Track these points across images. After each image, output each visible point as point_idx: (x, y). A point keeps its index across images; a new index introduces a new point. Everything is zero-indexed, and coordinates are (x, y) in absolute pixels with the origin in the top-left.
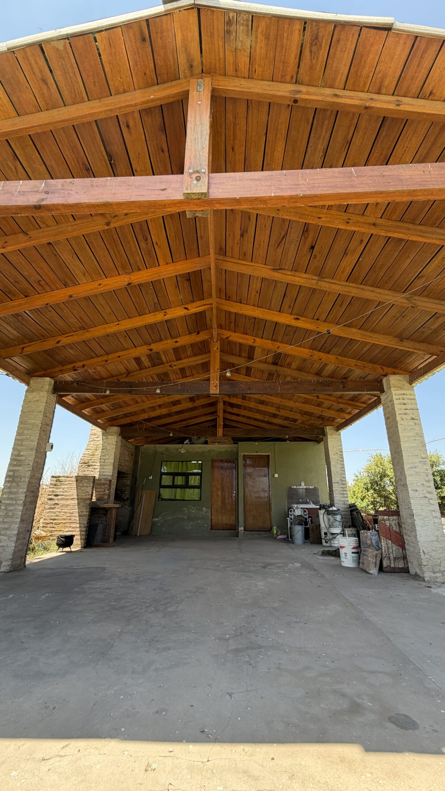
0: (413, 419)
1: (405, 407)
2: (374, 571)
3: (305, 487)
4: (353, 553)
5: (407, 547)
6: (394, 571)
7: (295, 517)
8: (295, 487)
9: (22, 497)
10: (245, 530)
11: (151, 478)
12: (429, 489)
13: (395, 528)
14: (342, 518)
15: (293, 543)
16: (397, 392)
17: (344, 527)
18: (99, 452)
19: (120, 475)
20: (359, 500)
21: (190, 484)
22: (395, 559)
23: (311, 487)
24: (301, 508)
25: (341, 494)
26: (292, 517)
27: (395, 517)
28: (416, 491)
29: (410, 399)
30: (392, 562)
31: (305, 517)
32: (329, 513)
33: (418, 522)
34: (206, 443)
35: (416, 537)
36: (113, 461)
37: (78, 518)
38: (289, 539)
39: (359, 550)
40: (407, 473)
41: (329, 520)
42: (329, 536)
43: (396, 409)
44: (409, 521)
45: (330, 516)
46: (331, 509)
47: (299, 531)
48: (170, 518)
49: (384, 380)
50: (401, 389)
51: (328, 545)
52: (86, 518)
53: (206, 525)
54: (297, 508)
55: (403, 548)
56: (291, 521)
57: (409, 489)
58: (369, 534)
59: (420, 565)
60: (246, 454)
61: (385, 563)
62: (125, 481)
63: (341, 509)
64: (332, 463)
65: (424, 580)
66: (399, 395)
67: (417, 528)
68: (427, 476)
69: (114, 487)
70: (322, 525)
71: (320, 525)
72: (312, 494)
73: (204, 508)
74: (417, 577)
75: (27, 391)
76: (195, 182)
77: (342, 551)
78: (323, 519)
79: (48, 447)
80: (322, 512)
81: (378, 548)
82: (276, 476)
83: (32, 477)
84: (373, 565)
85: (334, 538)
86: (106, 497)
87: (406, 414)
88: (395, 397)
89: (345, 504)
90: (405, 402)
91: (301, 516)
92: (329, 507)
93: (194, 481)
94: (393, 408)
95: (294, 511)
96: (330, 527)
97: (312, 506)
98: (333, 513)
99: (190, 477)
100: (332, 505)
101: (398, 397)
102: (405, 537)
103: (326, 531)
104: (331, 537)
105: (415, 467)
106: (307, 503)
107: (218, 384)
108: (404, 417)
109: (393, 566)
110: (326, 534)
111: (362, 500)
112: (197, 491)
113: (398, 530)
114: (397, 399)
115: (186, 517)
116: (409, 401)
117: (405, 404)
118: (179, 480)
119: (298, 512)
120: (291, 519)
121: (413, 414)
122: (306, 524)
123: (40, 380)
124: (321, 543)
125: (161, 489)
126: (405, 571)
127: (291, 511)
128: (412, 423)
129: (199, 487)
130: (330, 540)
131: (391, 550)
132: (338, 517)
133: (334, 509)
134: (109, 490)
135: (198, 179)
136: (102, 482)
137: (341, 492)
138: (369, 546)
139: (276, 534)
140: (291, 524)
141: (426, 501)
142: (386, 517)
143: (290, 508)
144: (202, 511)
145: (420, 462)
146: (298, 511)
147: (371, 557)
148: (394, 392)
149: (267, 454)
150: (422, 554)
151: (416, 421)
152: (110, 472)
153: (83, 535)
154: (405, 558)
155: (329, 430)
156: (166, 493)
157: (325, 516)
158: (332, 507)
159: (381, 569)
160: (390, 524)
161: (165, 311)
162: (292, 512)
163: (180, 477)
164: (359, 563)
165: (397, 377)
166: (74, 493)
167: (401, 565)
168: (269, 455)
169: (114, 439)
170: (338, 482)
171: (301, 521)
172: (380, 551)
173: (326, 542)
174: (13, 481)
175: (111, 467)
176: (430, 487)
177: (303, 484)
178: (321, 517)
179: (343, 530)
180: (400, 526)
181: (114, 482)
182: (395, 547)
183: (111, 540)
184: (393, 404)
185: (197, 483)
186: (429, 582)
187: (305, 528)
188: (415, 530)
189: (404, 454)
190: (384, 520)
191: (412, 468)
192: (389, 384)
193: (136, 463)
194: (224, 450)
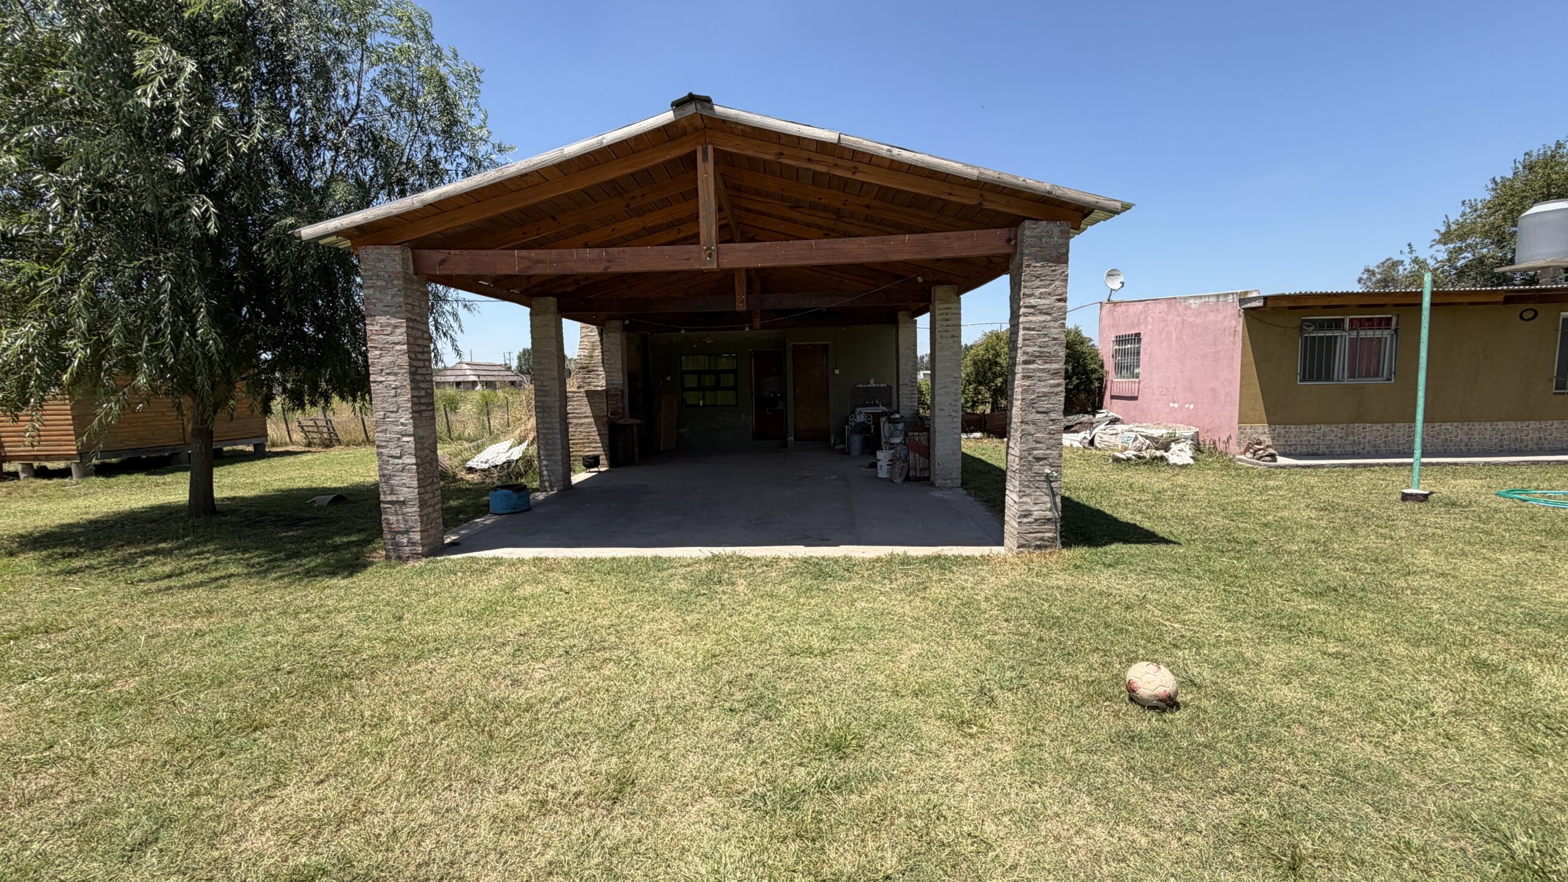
0: (953, 336)
1: (947, 323)
2: (898, 480)
3: (874, 386)
4: (888, 465)
5: (931, 459)
6: (917, 479)
7: (856, 424)
8: (861, 386)
10: (796, 439)
11: (669, 378)
12: (954, 408)
13: (925, 443)
15: (848, 455)
16: (942, 306)
18: (598, 352)
19: (631, 377)
21: (722, 385)
22: (921, 470)
23: (880, 385)
24: (866, 413)
25: (908, 398)
26: (853, 424)
27: (924, 433)
28: (943, 410)
29: (955, 313)
30: (917, 472)
31: (867, 422)
32: (892, 421)
33: (939, 438)
35: (935, 450)
36: (620, 366)
37: (598, 438)
38: (845, 451)
39: (892, 463)
40: (936, 393)
41: (891, 428)
43: (936, 326)
44: (934, 438)
45: (892, 425)
46: (894, 416)
47: (856, 441)
48: (700, 428)
49: (932, 290)
50: (947, 302)
52: (607, 437)
53: (746, 435)
54: (861, 413)
55: (928, 460)
56: (851, 429)
57: (936, 409)
59: (935, 474)
60: (796, 343)
61: (911, 474)
63: (905, 416)
64: (901, 361)
65: (934, 486)
66: (946, 309)
67: (937, 444)
68: (955, 395)
69: (626, 397)
70: (883, 434)
71: (880, 434)
72: (881, 394)
73: (743, 415)
74: (932, 484)
75: (531, 314)
76: (708, 259)
77: (879, 464)
78: (885, 428)
79: (566, 374)
80: (883, 419)
81: (906, 461)
82: (837, 372)
84: (900, 477)
86: (620, 411)
87: (946, 331)
88: (937, 313)
89: (910, 411)
90: (949, 317)
91: (863, 422)
92: (893, 414)
93: (728, 380)
95: (856, 417)
96: (890, 436)
98: (895, 422)
99: (721, 375)
102: (930, 451)
103: (886, 441)
104: (890, 447)
105: (945, 387)
106: (875, 405)
107: (745, 301)
108: (945, 334)
109: (917, 475)
110: (885, 443)
112: (731, 393)
113: (927, 445)
114: (942, 314)
115: (720, 427)
116: (954, 316)
117: (949, 320)
118: (709, 381)
119: (860, 419)
120: (851, 427)
121: (955, 330)
122: (867, 431)
123: (542, 300)
125: (684, 393)
126: (928, 479)
127: (852, 417)
128: (951, 341)
129: (735, 388)
131: (917, 462)
132: (901, 426)
133: (897, 416)
134: (622, 402)
135: (710, 256)
136: (612, 392)
137: (910, 396)
138: (898, 459)
139: (833, 443)
140: (850, 433)
141: (950, 419)
142: (915, 434)
143: (852, 413)
144: (741, 418)
145: (952, 382)
146: (861, 415)
147: (899, 470)
148: (937, 307)
149: (826, 343)
150: (936, 465)
151: (955, 339)
152: (619, 379)
153: (607, 453)
154: (928, 468)
156: (692, 398)
157: (888, 424)
158: (895, 413)
159: (907, 479)
160: (919, 440)
162: (854, 419)
163: (707, 376)
164: (890, 473)
165: (945, 287)
166: (588, 410)
167: (926, 475)
168: (828, 344)
169: (616, 338)
170: (906, 384)
171: (862, 428)
172: (908, 464)
174: (544, 412)
175: (620, 374)
176: (956, 406)
177: (872, 381)
178: (883, 425)
180: (929, 440)
181: (626, 391)
182: (922, 459)
183: (637, 458)
184: (939, 320)
185: (731, 384)
186: (937, 487)
187: (864, 437)
188: (935, 445)
189: (937, 374)
190: (914, 436)
191: (942, 388)
192: (939, 295)
193: (645, 358)
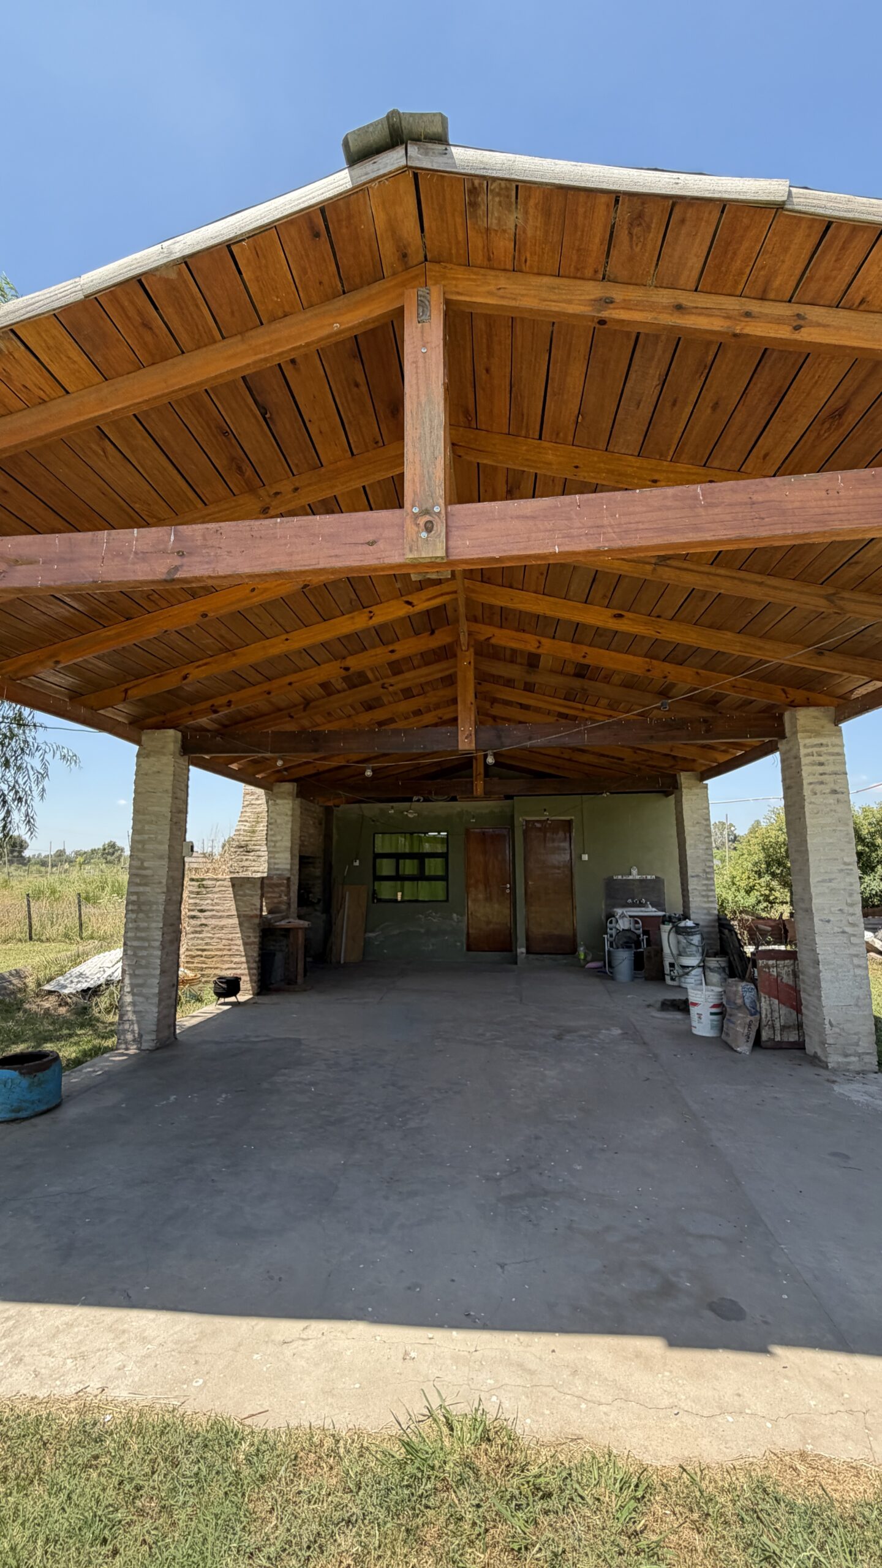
0: (834, 792)
1: (821, 769)
2: (744, 1048)
3: (638, 877)
4: (712, 1014)
5: (804, 1010)
6: (778, 1047)
7: (619, 932)
8: (620, 877)
9: (157, 935)
10: (528, 952)
11: (357, 863)
12: (851, 919)
13: (787, 980)
14: (703, 939)
15: (612, 978)
16: (808, 741)
17: (706, 954)
18: (262, 827)
19: (304, 861)
20: (743, 893)
21: (427, 873)
22: (783, 1028)
23: (649, 877)
24: (630, 916)
25: (703, 896)
26: (614, 932)
27: (787, 962)
28: (828, 921)
29: (833, 754)
30: (778, 1032)
31: (637, 932)
32: (679, 931)
33: (825, 974)
34: (454, 799)
35: (819, 997)
36: (289, 844)
37: (242, 948)
38: (606, 972)
39: (722, 1011)
40: (814, 891)
41: (679, 942)
42: (677, 970)
43: (804, 774)
44: (812, 971)
45: (681, 937)
46: (682, 924)
47: (623, 959)
48: (396, 932)
49: (787, 716)
50: (818, 734)
51: (675, 983)
52: (256, 948)
53: (458, 944)
54: (623, 916)
55: (799, 1011)
56: (612, 939)
57: (816, 919)
58: (740, 988)
59: (823, 1043)
60: (528, 818)
61: (765, 1035)
62: (312, 869)
63: (701, 923)
64: (689, 841)
65: (827, 1068)
66: (813, 746)
67: (823, 985)
68: (851, 895)
69: (295, 888)
70: (666, 950)
71: (662, 950)
72: (652, 890)
73: (455, 915)
74: (816, 1061)
75: (138, 756)
76: (424, 535)
77: (694, 1010)
78: (668, 939)
79: (186, 850)
80: (666, 928)
81: (755, 1011)
82: (585, 857)
83: (168, 902)
84: (744, 1039)
85: (687, 974)
86: (284, 907)
87: (822, 783)
88: (803, 751)
89: (709, 914)
90: (821, 759)
91: (629, 930)
92: (680, 920)
93: (434, 867)
94: (799, 772)
95: (617, 922)
96: (680, 955)
97: (651, 911)
98: (687, 932)
99: (427, 860)
100: (686, 916)
101: (809, 750)
102: (803, 995)
103: (672, 961)
104: (681, 971)
105: (830, 880)
106: (641, 905)
107: (473, 732)
108: (818, 788)
109: (778, 1038)
110: (672, 965)
111: (748, 892)
112: (440, 885)
113: (791, 983)
114: (808, 755)
115: (422, 931)
116: (832, 758)
117: (821, 764)
118: (409, 867)
119: (624, 924)
120: (611, 936)
121: (835, 782)
122: (638, 944)
123: (157, 733)
124: (664, 979)
125: (376, 883)
126: (800, 1046)
127: (611, 922)
128: (831, 800)
129: (445, 878)
130: (680, 976)
131: (776, 1015)
132: (696, 939)
133: (689, 923)
134: (288, 894)
135: (429, 527)
136: (275, 881)
137: (704, 893)
138: (739, 1008)
139: (585, 959)
140: (611, 946)
141: (843, 939)
142: (771, 962)
143: (610, 915)
144: (452, 919)
145: (841, 871)
146: (624, 919)
147: (740, 1026)
148: (802, 742)
149: (568, 818)
150: (828, 1026)
151: (839, 796)
152: (285, 862)
153: (253, 974)
154: (800, 1026)
155: (684, 778)
156: (386, 890)
157: (672, 935)
158: (685, 919)
159: (758, 1043)
160: (778, 974)
161: (370, 609)
162: (614, 924)
163: (408, 861)
164: (721, 1029)
165: (812, 711)
166: (230, 906)
167: (793, 1037)
168: (571, 820)
169: (287, 806)
170: (697, 876)
171: (629, 940)
172: (758, 1016)
173: (673, 979)
174: (139, 911)
175: (288, 855)
176: (853, 914)
177: (634, 872)
178: (664, 936)
179: (703, 961)
180: (795, 975)
181: (295, 880)
182: (784, 1010)
183: (300, 980)
184: (799, 764)
185: (440, 872)
186: (834, 1071)
187: (635, 953)
188: (819, 987)
189: (812, 858)
190: (768, 967)
191: (824, 881)
192: (794, 725)
193: (328, 837)
194: (487, 811)
